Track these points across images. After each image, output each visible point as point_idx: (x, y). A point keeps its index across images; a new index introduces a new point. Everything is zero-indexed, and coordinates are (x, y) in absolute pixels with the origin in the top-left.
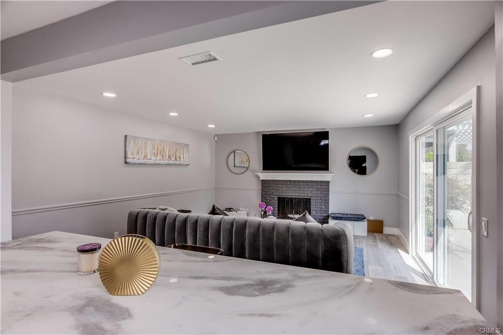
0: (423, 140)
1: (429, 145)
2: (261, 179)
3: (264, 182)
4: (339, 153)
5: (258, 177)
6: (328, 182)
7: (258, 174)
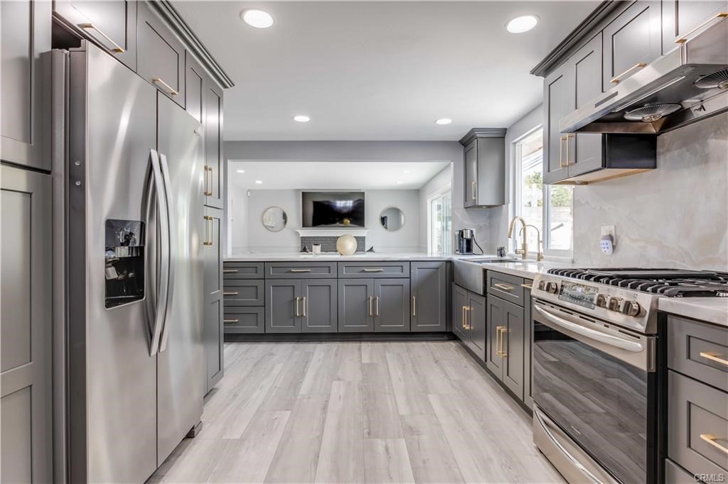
0: (436, 203)
1: (439, 207)
2: (301, 235)
3: (303, 238)
4: (373, 212)
5: (298, 234)
6: (364, 237)
7: (298, 231)
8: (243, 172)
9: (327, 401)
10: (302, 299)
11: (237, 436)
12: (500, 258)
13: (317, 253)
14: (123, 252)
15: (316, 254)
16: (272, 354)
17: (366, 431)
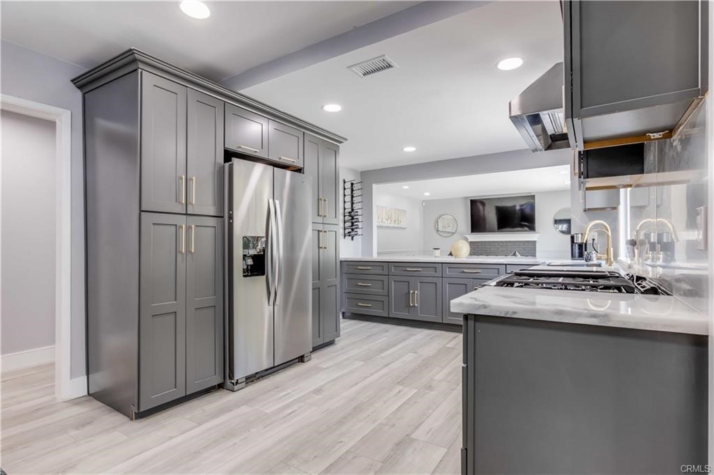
2: (469, 240)
6: (535, 242)
8: (407, 187)
9: (392, 362)
10: (414, 293)
11: (325, 366)
12: (586, 263)
13: (437, 255)
14: (252, 252)
15: (436, 257)
16: (387, 332)
17: (398, 381)
